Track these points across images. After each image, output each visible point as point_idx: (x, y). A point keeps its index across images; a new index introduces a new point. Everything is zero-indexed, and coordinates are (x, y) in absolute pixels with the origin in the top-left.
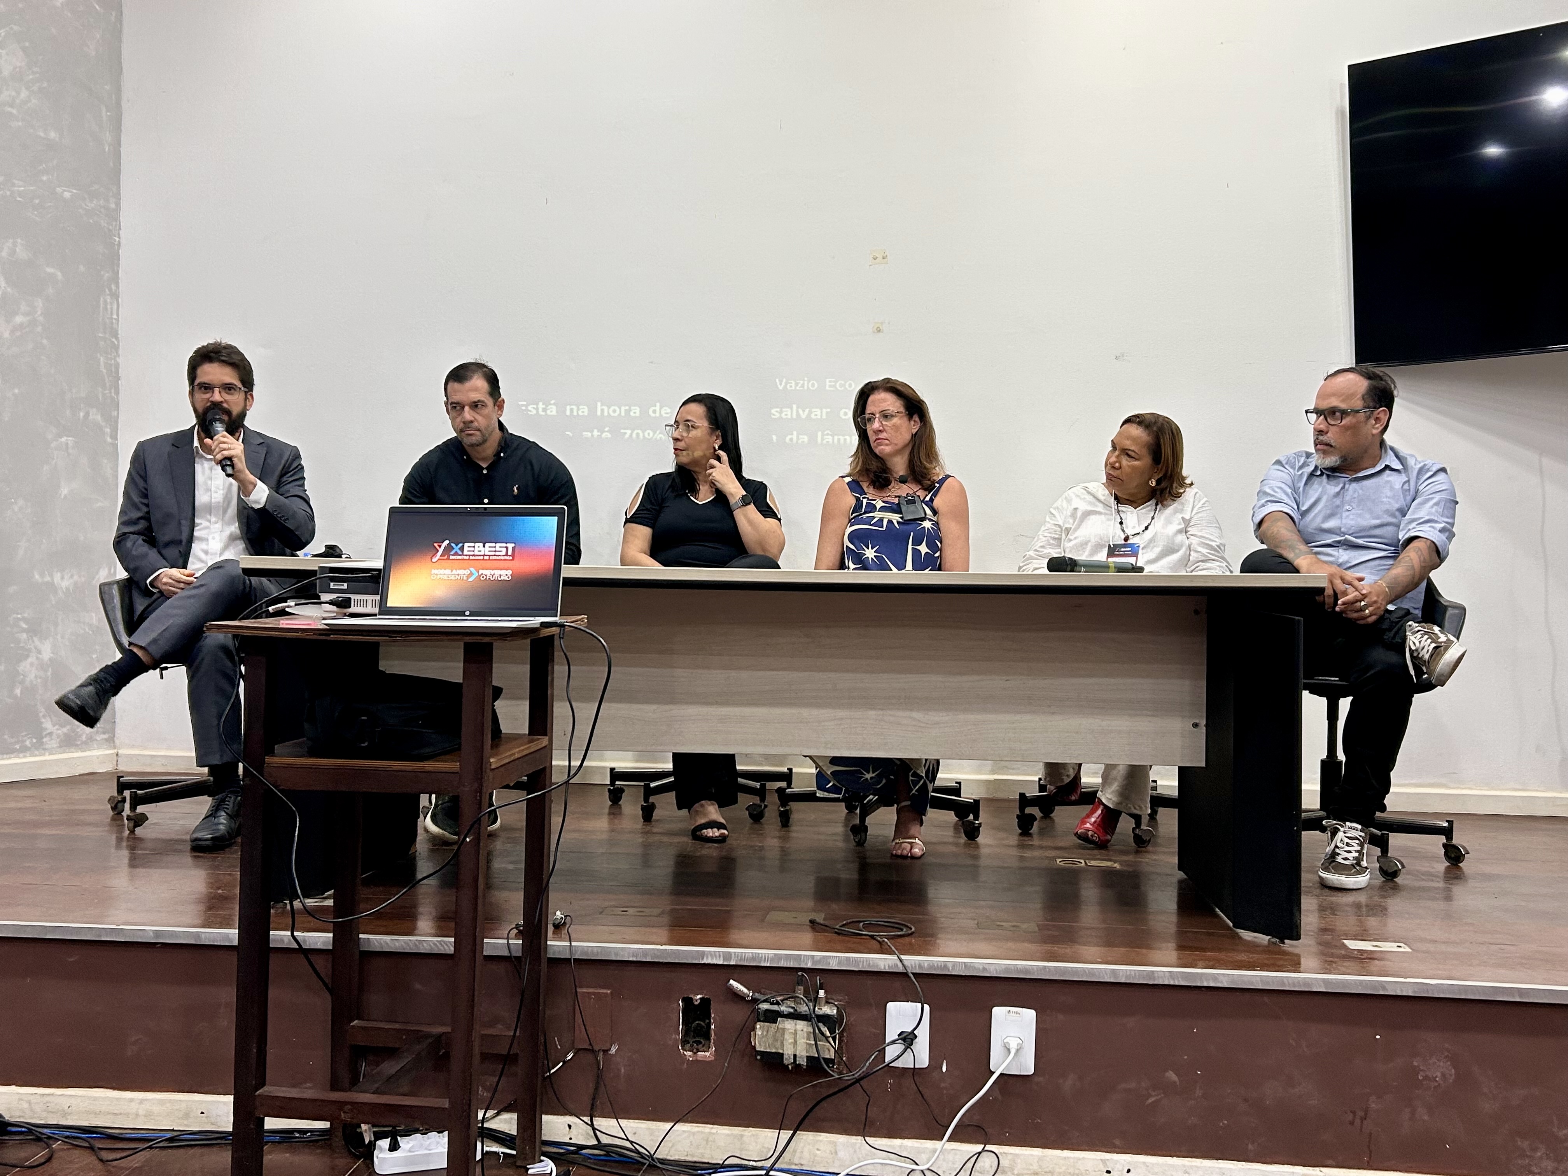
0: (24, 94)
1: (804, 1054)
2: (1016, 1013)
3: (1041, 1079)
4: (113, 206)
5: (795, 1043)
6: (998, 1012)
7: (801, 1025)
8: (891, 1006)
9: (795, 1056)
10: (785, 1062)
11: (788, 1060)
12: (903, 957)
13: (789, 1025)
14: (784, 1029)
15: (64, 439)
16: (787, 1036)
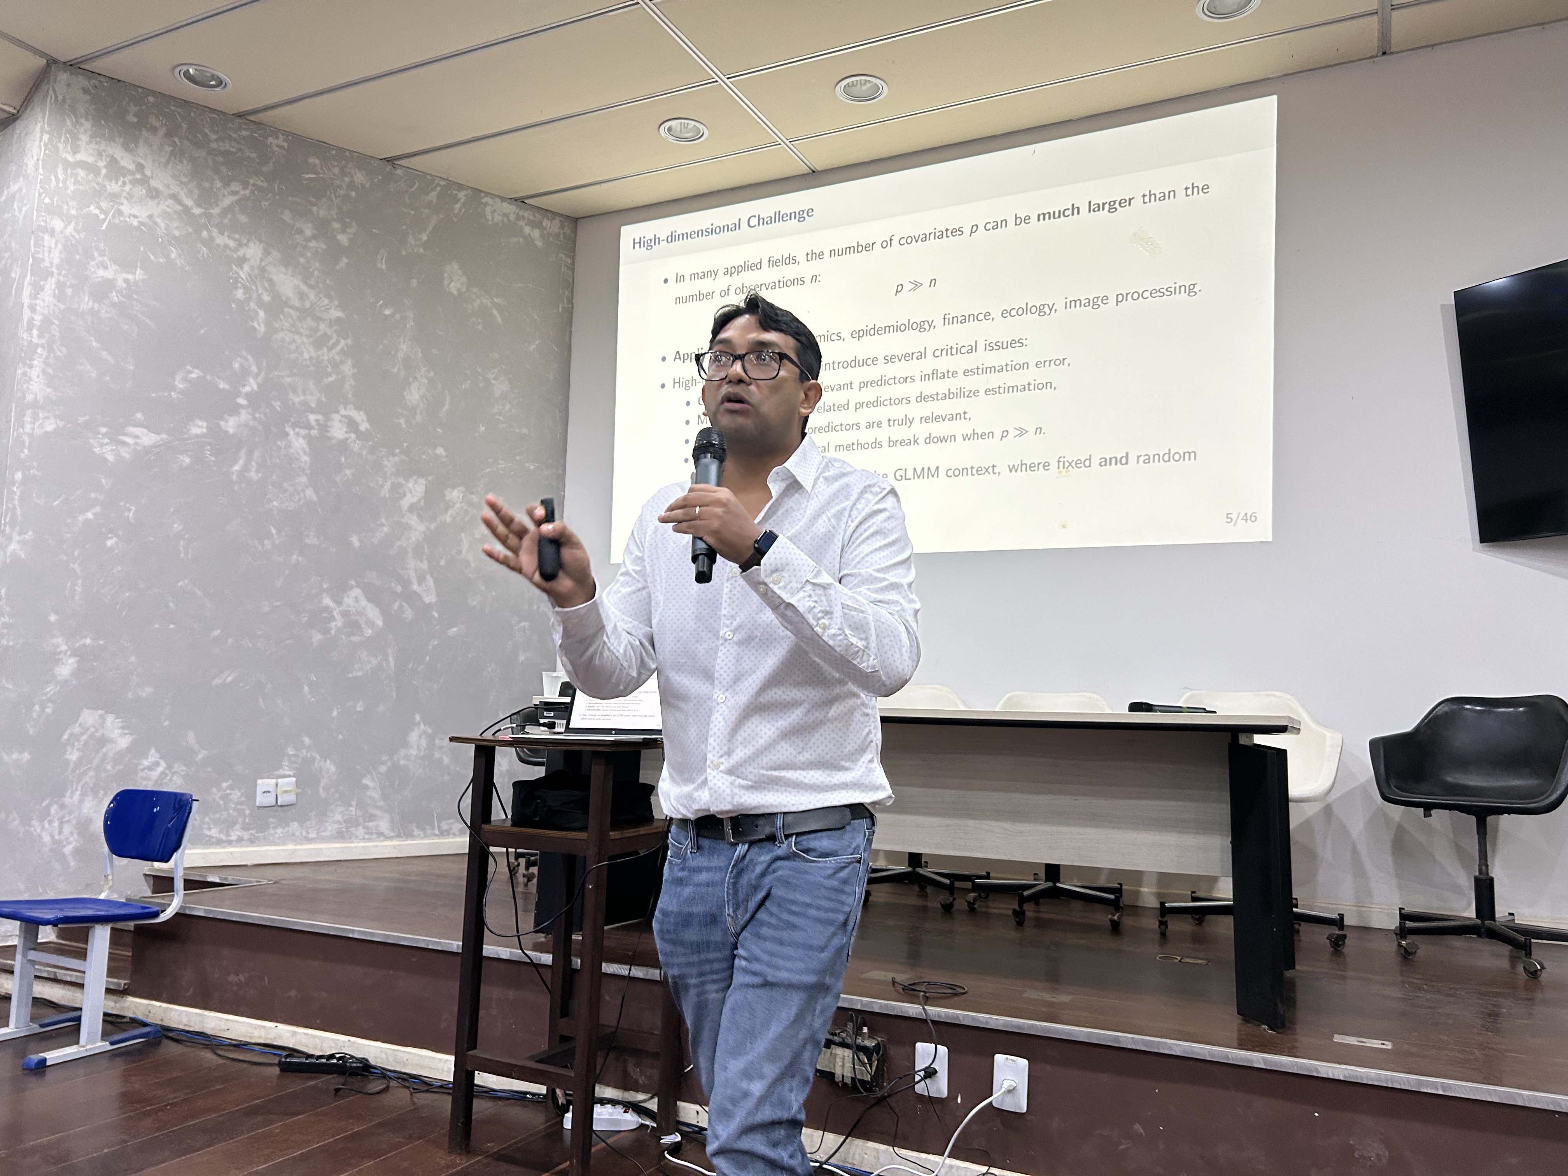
0: (508, 407)
1: (849, 1075)
2: (1013, 1060)
3: (1033, 1118)
4: (561, 472)
5: (843, 1066)
6: (1000, 1059)
7: (848, 1053)
8: (919, 1045)
9: (843, 1076)
10: (837, 1080)
11: (838, 1078)
12: (926, 1007)
13: (839, 1051)
14: (836, 1054)
15: (523, 624)
16: (838, 1060)
